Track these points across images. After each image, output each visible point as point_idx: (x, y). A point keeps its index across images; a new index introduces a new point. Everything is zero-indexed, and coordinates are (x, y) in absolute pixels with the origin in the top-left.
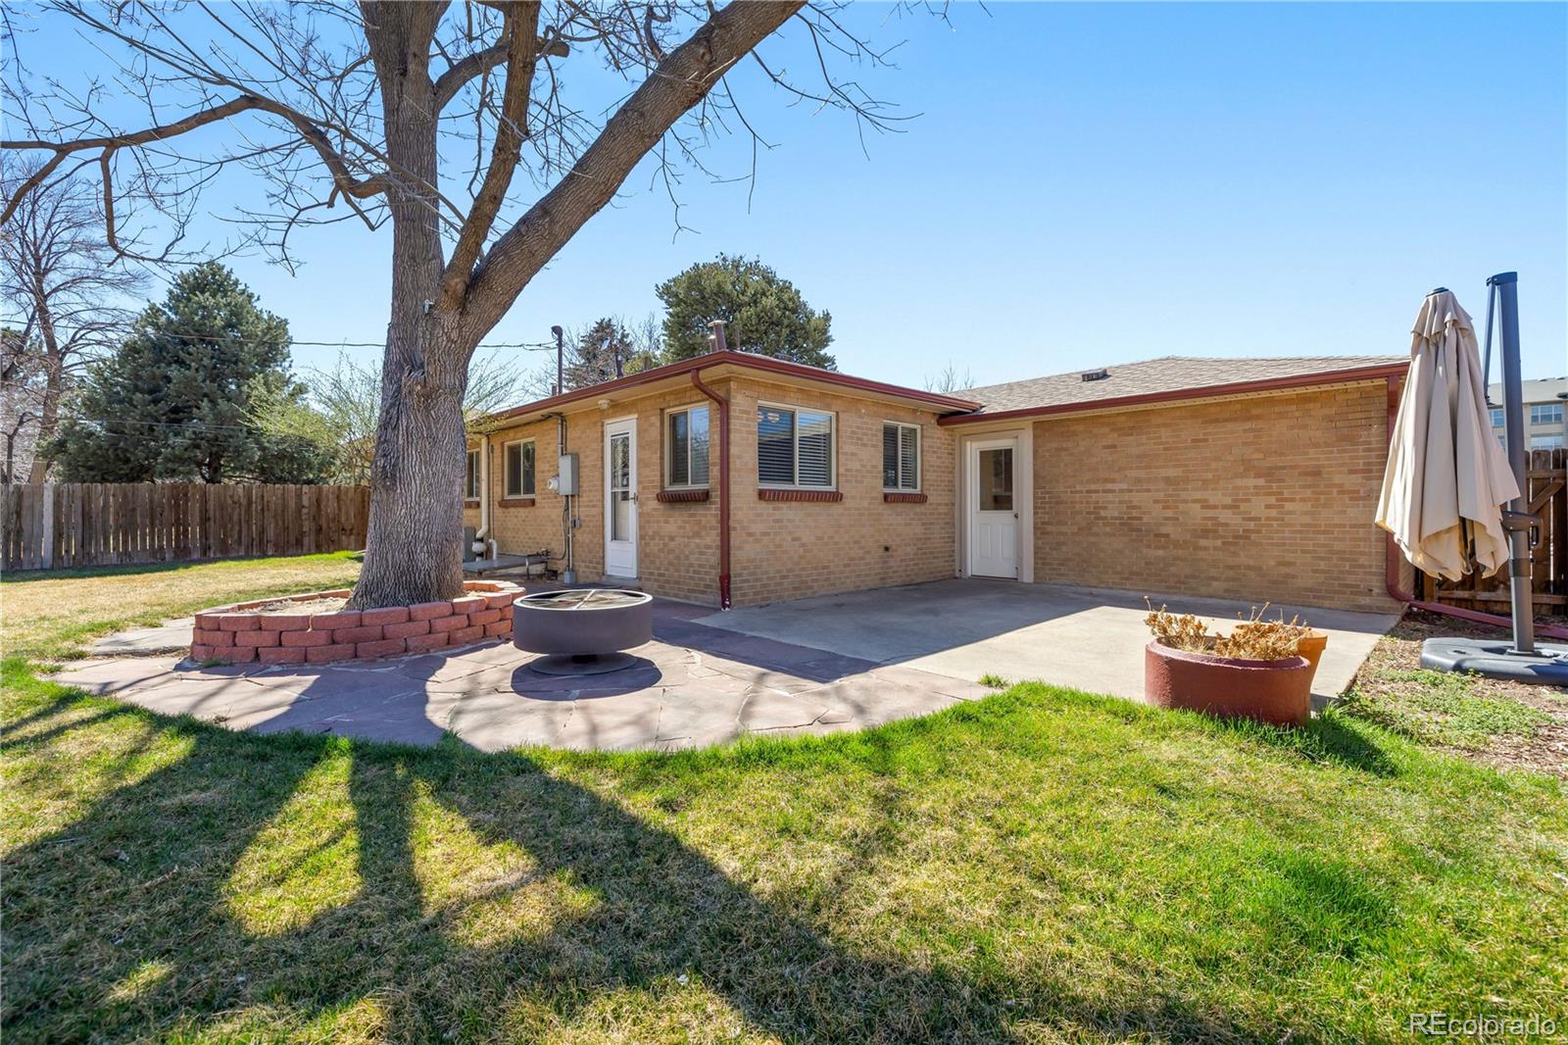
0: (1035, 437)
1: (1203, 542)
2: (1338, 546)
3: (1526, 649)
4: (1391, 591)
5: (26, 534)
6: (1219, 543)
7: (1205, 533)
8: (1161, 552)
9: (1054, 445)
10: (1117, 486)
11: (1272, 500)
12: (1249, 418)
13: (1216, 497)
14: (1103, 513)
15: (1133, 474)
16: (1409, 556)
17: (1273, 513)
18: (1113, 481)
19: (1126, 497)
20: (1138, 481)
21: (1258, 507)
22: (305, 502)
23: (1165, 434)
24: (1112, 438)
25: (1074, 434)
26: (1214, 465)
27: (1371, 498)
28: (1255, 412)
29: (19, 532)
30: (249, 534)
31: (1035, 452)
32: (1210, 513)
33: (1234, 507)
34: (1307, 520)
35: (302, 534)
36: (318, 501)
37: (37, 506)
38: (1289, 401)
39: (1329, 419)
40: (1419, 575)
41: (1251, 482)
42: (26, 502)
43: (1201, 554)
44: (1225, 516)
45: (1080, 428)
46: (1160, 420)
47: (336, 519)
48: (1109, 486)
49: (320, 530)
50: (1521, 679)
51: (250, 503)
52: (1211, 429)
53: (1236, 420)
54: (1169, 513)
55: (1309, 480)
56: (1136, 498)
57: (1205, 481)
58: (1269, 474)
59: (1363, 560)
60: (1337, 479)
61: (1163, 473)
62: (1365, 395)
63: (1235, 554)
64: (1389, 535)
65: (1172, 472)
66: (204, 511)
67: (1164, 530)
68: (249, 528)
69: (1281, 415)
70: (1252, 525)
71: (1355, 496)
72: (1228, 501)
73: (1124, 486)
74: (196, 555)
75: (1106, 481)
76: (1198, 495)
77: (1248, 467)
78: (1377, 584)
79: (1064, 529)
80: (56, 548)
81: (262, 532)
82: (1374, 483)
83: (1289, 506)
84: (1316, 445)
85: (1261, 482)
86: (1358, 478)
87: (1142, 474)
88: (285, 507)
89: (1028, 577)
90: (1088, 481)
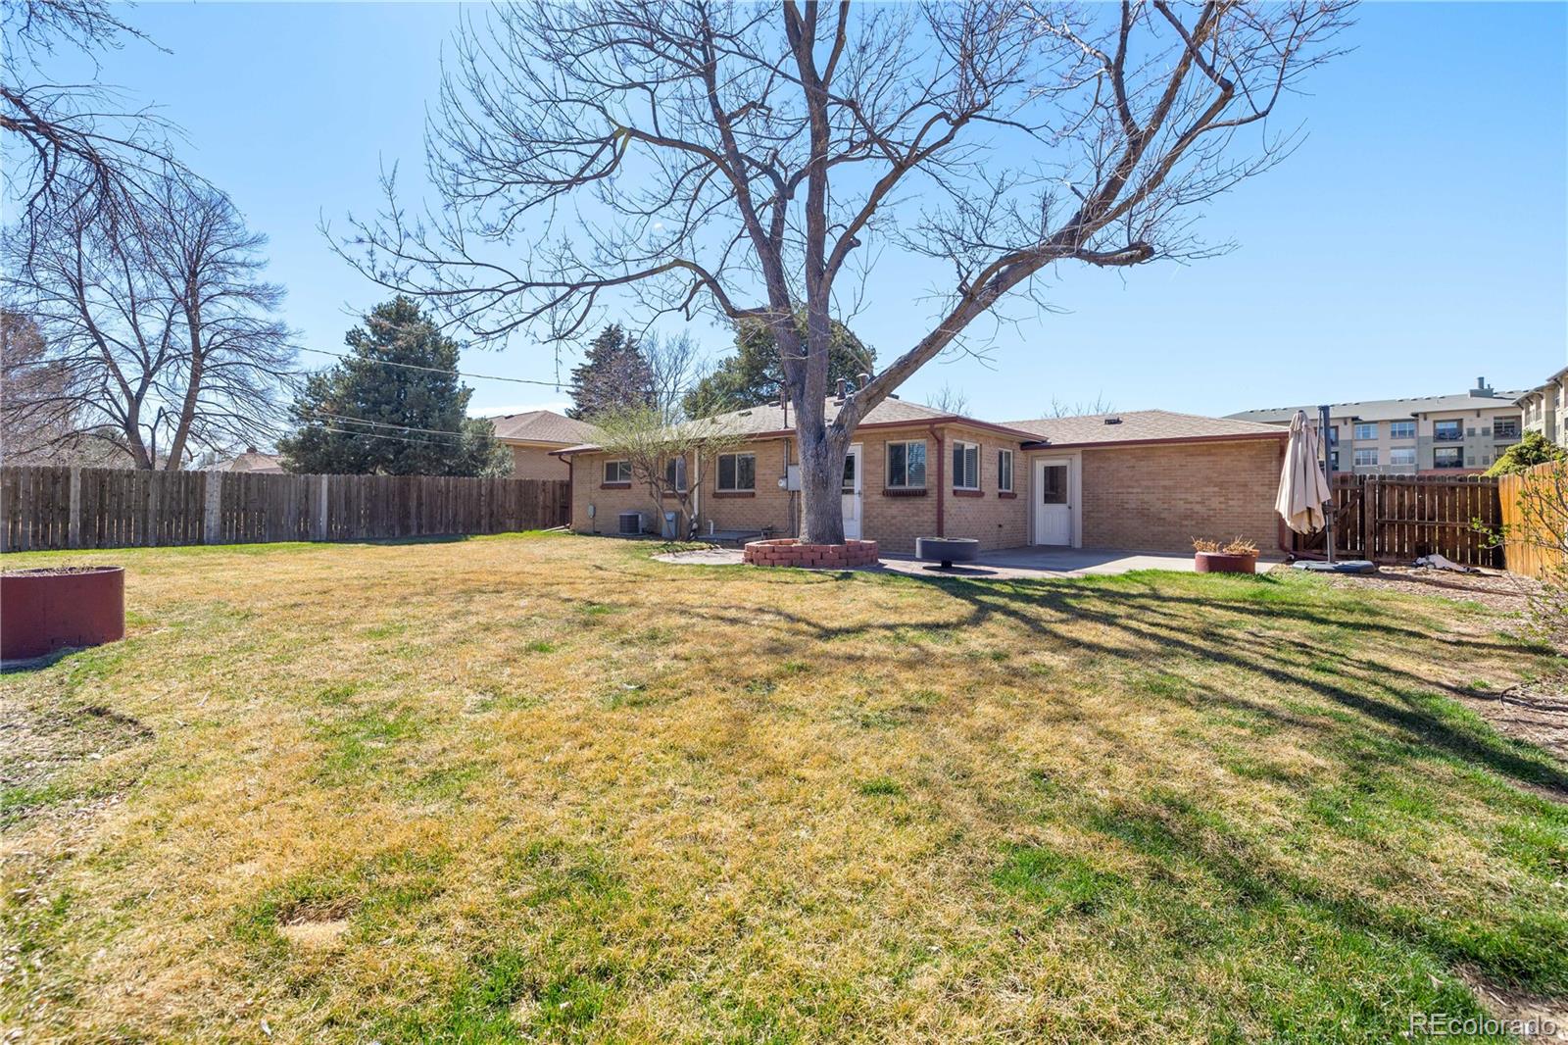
0: (1083, 459)
1: (1186, 523)
2: (1256, 524)
3: (1332, 562)
4: (1281, 547)
5: (311, 513)
6: (1193, 523)
7: (1186, 517)
8: (1161, 529)
9: (1096, 465)
10: (1135, 491)
11: (1222, 499)
12: (1210, 455)
13: (1191, 497)
14: (1126, 506)
15: (1144, 483)
16: (1289, 523)
17: (1223, 506)
18: (1133, 487)
19: (1141, 496)
20: (1148, 487)
21: (1215, 503)
22: (483, 492)
23: (1164, 461)
24: (1132, 462)
25: (1109, 459)
26: (1191, 479)
27: (1273, 499)
28: (1213, 451)
29: (307, 511)
30: (447, 517)
31: (1083, 469)
32: (1189, 506)
33: (1202, 503)
34: (1240, 510)
35: (481, 517)
36: (491, 491)
37: (318, 491)
38: (1231, 446)
39: (1251, 457)
40: (1295, 535)
41: (1211, 489)
42: (312, 488)
43: (1184, 529)
44: (1197, 508)
45: (1112, 455)
46: (1161, 453)
47: (502, 506)
48: (1130, 490)
49: (491, 515)
50: (1329, 571)
51: (448, 492)
52: (1189, 459)
53: (1203, 455)
54: (1166, 506)
55: (1242, 489)
56: (1146, 497)
57: (1187, 489)
58: (1221, 485)
59: (1268, 531)
60: (1256, 489)
61: (1162, 483)
62: (1269, 445)
63: (1203, 529)
64: (1280, 514)
65: (1167, 483)
66: (419, 497)
67: (1162, 516)
68: (447, 512)
69: (1228, 454)
70: (1211, 513)
71: (1264, 498)
72: (1199, 499)
73: (1139, 490)
74: (414, 533)
75: (1129, 487)
76: (1183, 496)
77: (1209, 481)
78: (1275, 544)
79: (1101, 515)
80: (329, 525)
81: (455, 515)
82: (1274, 491)
83: (1231, 503)
84: (1245, 471)
85: (1216, 489)
86: (1266, 488)
87: (1150, 483)
88: (471, 495)
89: (1078, 544)
90: (1118, 487)
